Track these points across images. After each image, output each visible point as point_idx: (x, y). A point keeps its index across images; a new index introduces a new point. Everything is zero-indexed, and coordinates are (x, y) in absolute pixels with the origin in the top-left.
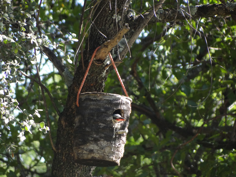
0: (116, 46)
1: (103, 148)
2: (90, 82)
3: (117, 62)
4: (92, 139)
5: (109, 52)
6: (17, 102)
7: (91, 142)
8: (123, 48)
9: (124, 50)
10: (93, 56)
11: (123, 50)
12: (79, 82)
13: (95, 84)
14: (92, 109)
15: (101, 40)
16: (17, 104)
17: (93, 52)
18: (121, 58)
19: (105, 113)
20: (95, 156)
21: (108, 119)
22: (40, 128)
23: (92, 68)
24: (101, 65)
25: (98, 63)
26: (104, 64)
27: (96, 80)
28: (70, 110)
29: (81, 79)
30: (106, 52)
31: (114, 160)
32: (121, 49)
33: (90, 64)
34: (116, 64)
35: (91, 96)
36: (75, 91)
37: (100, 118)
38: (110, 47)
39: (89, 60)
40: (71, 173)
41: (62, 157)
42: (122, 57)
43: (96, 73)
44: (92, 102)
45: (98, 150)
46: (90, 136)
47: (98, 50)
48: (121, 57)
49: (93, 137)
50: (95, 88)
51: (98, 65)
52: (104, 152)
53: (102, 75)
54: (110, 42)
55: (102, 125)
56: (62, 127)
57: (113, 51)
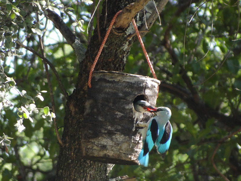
0: (142, 11)
1: (118, 144)
2: (108, 56)
3: (142, 32)
4: (106, 132)
5: (133, 18)
6: (13, 82)
7: (104, 135)
8: (150, 13)
9: (152, 16)
10: (112, 23)
11: (150, 16)
12: (94, 57)
13: (114, 59)
14: (108, 93)
15: (122, 3)
16: (14, 84)
17: (112, 18)
18: (147, 26)
19: (124, 99)
20: (109, 154)
21: (127, 107)
22: (44, 114)
23: (110, 39)
24: (121, 35)
25: (119, 33)
26: (126, 34)
27: (116, 55)
28: (82, 92)
29: (96, 52)
30: (128, 18)
31: (132, 159)
32: (148, 15)
33: (108, 33)
34: (142, 34)
35: (107, 76)
36: (88, 68)
37: (117, 105)
38: (134, 12)
39: (107, 29)
40: (82, 174)
41: (70, 153)
42: (150, 25)
43: (116, 44)
44: (108, 84)
45: (112, 146)
46: (104, 128)
47: (118, 16)
48: (148, 24)
49: (107, 129)
50: (113, 64)
51: (118, 35)
52: (120, 149)
53: (123, 48)
54: (134, 5)
55: (119, 114)
56: (71, 113)
57: (138, 17)
